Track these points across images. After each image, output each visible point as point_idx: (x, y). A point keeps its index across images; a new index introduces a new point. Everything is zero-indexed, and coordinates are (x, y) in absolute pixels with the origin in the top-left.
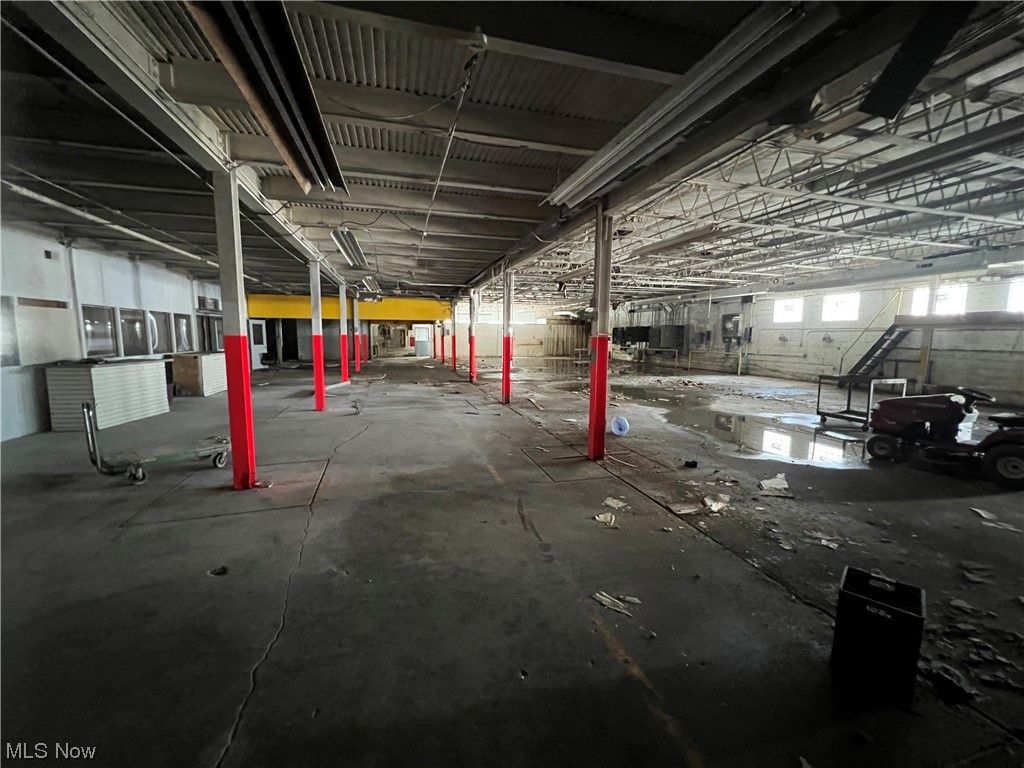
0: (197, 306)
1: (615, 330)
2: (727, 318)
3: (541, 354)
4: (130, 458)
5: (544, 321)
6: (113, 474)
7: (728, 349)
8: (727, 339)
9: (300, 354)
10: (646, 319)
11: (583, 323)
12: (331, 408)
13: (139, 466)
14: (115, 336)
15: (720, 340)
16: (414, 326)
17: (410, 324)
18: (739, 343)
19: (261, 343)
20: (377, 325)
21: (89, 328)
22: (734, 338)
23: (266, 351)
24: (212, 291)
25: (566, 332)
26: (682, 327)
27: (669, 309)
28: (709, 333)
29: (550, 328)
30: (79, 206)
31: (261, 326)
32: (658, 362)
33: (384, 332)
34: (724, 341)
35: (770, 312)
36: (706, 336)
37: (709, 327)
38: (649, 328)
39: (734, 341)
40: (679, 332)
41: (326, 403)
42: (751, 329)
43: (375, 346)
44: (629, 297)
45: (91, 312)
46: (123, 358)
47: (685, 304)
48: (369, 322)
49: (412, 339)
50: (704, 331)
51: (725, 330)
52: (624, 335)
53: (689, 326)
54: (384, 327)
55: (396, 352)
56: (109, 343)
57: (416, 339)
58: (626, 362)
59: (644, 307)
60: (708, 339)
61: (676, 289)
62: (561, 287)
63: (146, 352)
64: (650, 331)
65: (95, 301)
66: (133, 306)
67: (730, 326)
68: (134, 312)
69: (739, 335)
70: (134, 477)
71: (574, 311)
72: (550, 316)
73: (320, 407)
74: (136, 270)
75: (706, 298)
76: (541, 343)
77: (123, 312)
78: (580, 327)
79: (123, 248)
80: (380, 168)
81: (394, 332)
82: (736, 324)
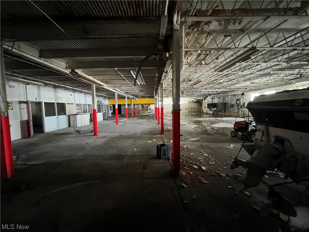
0: (97, 102)
1: (208, 104)
2: (238, 100)
3: (186, 112)
4: (80, 130)
5: (187, 102)
6: (77, 132)
7: (239, 109)
8: (238, 107)
9: (122, 113)
10: (216, 101)
11: (199, 102)
12: (119, 124)
13: (81, 131)
14: (81, 109)
15: (236, 107)
16: (150, 105)
17: (149, 104)
18: (241, 108)
19: (111, 110)
20: (141, 105)
21: (77, 108)
22: (240, 106)
23: (112, 112)
24: (100, 99)
25: (194, 106)
26: (226, 103)
27: (222, 98)
28: (233, 104)
29: (189, 104)
30: (75, 87)
31: (111, 106)
32: (220, 114)
33: (143, 107)
34: (237, 107)
35: (249, 98)
36: (232, 106)
37: (233, 103)
38: (216, 103)
39: (240, 107)
40: (225, 104)
41: (118, 123)
42: (244, 103)
43: (140, 111)
44: (210, 95)
45: (78, 105)
46: (83, 113)
47: (226, 96)
48: (138, 104)
49: (150, 108)
50: (232, 104)
51: (237, 104)
52: (210, 106)
53: (228, 103)
54: (143, 106)
55: (146, 112)
56: (80, 111)
57: (151, 108)
58: (211, 114)
59: (216, 97)
60: (233, 106)
61: (219, 92)
62: (182, 93)
63: (87, 113)
64: (217, 104)
65: (78, 103)
66: (85, 103)
67: (238, 102)
68: (85, 104)
69: (241, 105)
70: (80, 133)
71: (195, 99)
72: (189, 101)
73: (117, 124)
74: (85, 96)
75: (229, 95)
76: (186, 109)
77: (83, 104)
78: (199, 104)
79: (83, 92)
80: (117, 79)
81: (145, 107)
82: (240, 102)
